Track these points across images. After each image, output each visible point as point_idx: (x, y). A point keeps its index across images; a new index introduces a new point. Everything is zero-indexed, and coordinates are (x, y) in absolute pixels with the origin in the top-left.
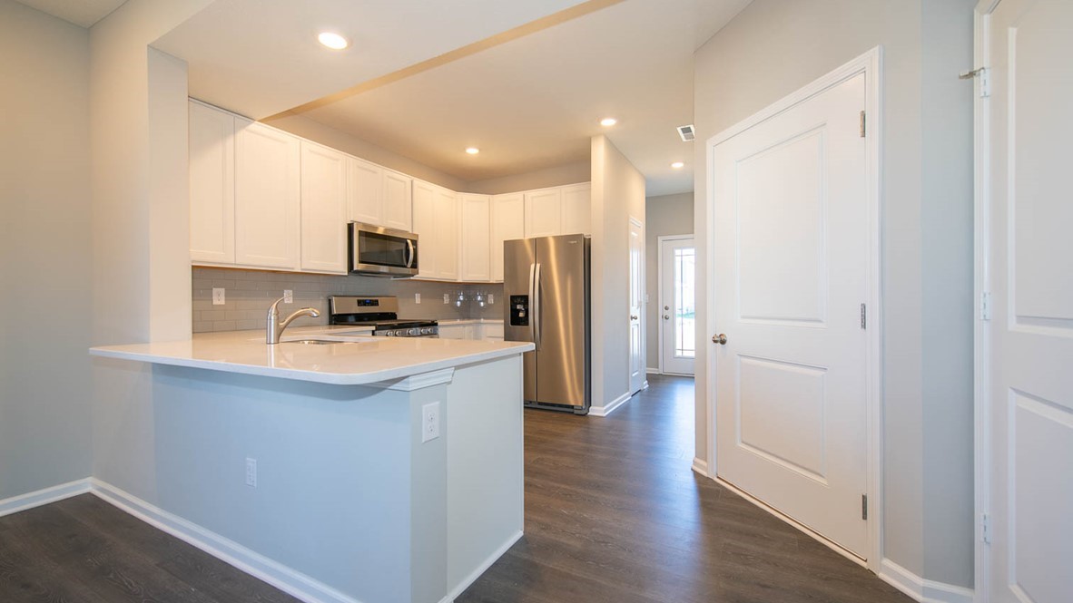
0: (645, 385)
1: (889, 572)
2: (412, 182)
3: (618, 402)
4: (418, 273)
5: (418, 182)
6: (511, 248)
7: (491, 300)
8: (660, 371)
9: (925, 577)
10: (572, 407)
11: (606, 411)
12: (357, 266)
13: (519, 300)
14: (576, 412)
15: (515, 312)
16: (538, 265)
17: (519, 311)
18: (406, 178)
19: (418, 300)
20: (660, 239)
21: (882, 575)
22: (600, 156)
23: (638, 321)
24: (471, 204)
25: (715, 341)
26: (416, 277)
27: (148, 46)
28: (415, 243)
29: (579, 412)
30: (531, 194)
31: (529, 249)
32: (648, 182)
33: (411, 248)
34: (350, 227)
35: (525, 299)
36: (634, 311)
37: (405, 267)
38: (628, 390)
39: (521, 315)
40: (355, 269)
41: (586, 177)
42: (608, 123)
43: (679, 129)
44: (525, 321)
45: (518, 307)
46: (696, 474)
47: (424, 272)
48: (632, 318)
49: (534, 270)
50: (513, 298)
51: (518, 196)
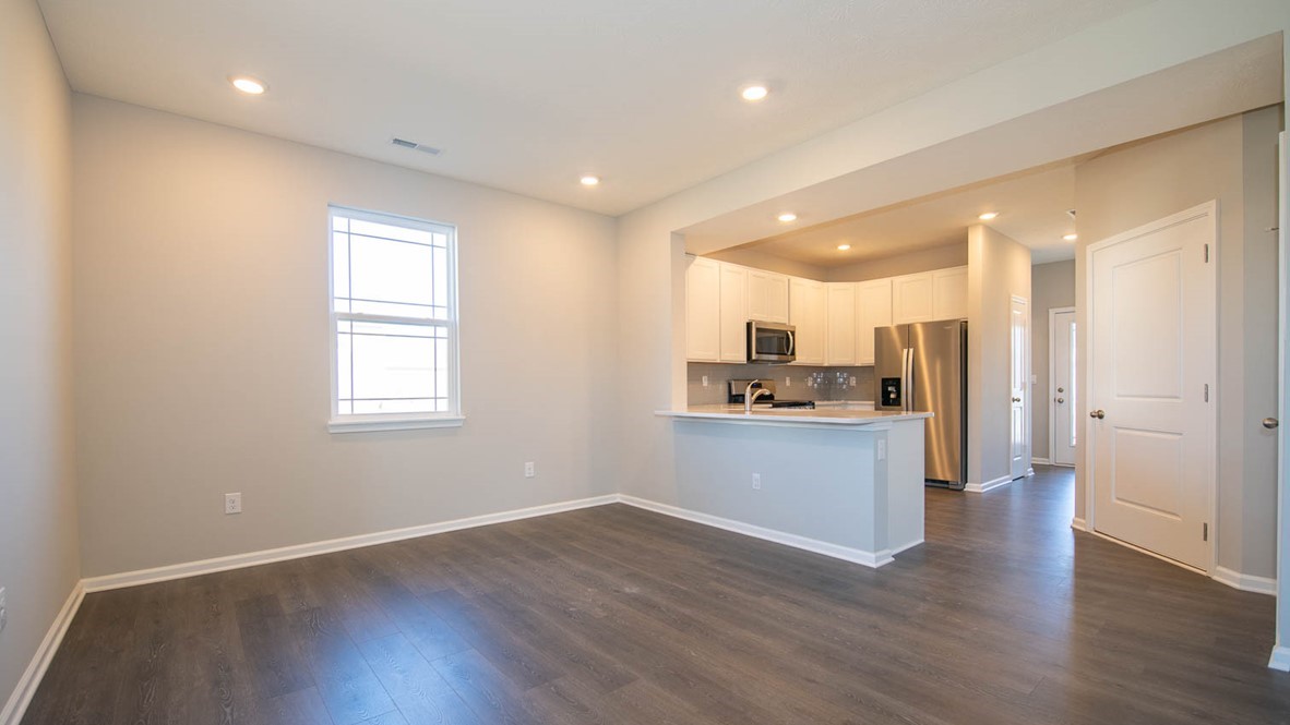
0: (1030, 473)
1: (1221, 574)
2: (789, 280)
3: (998, 483)
4: (795, 359)
5: (795, 280)
6: (880, 334)
7: (853, 381)
8: (1051, 461)
9: (1243, 572)
10: (947, 482)
11: (983, 488)
12: (754, 356)
13: (891, 382)
14: (951, 487)
15: (886, 394)
16: (911, 350)
17: (890, 392)
18: (785, 277)
19: (788, 383)
20: (1052, 312)
21: (1215, 578)
22: (977, 244)
23: (1021, 404)
24: (838, 294)
25: (1093, 416)
26: (793, 363)
27: (672, 233)
28: (793, 333)
29: (955, 487)
30: (898, 280)
31: (895, 335)
32: (1033, 252)
33: (791, 338)
34: (749, 325)
35: (897, 382)
36: (1016, 392)
37: (784, 354)
38: (1009, 474)
39: (892, 396)
40: (754, 358)
41: (962, 260)
42: (988, 217)
43: (1068, 213)
44: (897, 402)
45: (890, 389)
46: (1074, 529)
47: (802, 358)
48: (1014, 400)
49: (906, 355)
50: (884, 380)
51: (886, 281)
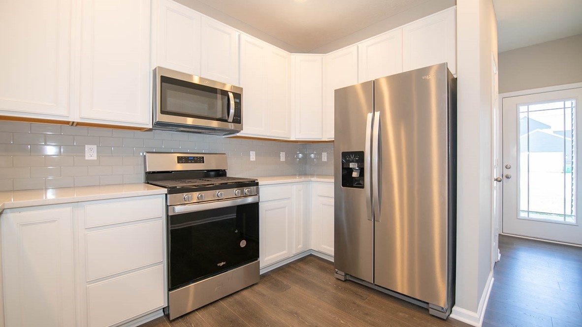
2: (239, 36)
4: (243, 129)
6: (343, 97)
7: (325, 157)
12: (159, 116)
13: (353, 157)
14: (431, 312)
15: (347, 173)
16: (377, 114)
17: (352, 170)
18: (234, 32)
19: (252, 158)
26: (241, 134)
28: (238, 96)
30: (364, 43)
33: (233, 101)
34: (154, 74)
35: (360, 157)
37: (226, 121)
39: (355, 174)
40: (156, 120)
45: (352, 165)
47: (249, 128)
49: (371, 121)
50: (345, 155)
51: (352, 48)
